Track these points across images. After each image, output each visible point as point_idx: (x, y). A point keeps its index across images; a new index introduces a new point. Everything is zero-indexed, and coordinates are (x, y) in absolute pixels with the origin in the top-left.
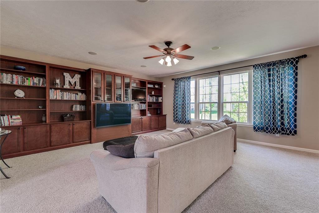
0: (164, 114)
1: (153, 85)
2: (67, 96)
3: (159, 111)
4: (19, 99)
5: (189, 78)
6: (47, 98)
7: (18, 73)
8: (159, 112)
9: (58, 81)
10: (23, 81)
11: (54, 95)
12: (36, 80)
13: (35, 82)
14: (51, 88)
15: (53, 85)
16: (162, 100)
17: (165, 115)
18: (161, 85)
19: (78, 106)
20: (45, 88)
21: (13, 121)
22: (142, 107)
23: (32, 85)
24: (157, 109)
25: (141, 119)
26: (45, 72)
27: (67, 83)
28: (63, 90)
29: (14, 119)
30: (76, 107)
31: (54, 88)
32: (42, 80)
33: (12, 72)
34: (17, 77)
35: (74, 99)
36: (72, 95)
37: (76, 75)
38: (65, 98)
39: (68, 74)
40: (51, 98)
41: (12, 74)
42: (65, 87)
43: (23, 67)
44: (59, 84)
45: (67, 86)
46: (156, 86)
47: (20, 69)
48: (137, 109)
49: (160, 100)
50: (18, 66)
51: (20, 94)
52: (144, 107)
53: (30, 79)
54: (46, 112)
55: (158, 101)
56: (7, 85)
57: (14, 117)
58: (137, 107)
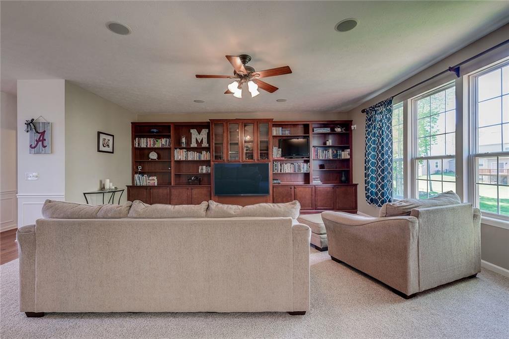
0: (354, 182)
1: (329, 129)
2: (193, 156)
3: (343, 175)
4: (153, 161)
5: (390, 102)
6: (172, 159)
7: (150, 137)
8: (343, 178)
9: (184, 140)
10: (154, 144)
11: (180, 155)
12: (164, 141)
13: (163, 143)
14: (176, 149)
15: (178, 145)
16: (351, 154)
17: (356, 185)
18: (347, 125)
19: (204, 167)
20: (170, 149)
21: (149, 181)
22: (302, 169)
23: (160, 146)
24: (340, 173)
25: (293, 189)
26: (170, 132)
27: (194, 140)
28: (189, 149)
29: (150, 180)
30: (202, 169)
31: (179, 149)
32: (168, 140)
33: (147, 137)
34: (150, 141)
35: (198, 159)
36: (196, 154)
37: (203, 130)
38: (190, 158)
39: (195, 130)
40: (176, 159)
41: (147, 138)
42: (192, 146)
43: (155, 130)
44: (184, 143)
45: (194, 144)
46: (338, 130)
47: (153, 132)
48: (290, 172)
49: (345, 155)
50: (152, 130)
51: (153, 156)
52: (305, 169)
53: (159, 141)
54: (171, 174)
55: (338, 157)
56: (144, 149)
57: (150, 178)
58: (291, 168)
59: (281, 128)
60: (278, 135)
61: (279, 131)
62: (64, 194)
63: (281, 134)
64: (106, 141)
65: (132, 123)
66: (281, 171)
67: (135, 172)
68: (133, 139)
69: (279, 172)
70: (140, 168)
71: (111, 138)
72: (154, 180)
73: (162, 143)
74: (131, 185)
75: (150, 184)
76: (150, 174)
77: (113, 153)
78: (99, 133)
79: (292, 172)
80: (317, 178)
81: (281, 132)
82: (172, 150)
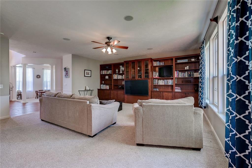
1: (187, 60)
2: (120, 77)
3: (196, 87)
4: (107, 79)
6: (112, 78)
7: (105, 70)
8: (196, 89)
9: (117, 70)
10: (107, 73)
11: (115, 77)
15: (114, 72)
22: (169, 83)
23: (109, 73)
24: (195, 85)
25: (162, 93)
26: (112, 68)
27: (121, 70)
28: (119, 74)
31: (115, 74)
32: (111, 71)
34: (105, 72)
39: (122, 66)
40: (114, 79)
44: (117, 72)
45: (121, 72)
46: (193, 60)
47: (107, 68)
48: (162, 84)
49: (196, 75)
50: (106, 67)
51: (107, 77)
52: (171, 83)
53: (108, 71)
54: (112, 85)
55: (192, 76)
56: (103, 75)
57: (106, 86)
58: (163, 82)
59: (158, 62)
60: (157, 65)
61: (157, 63)
62: (71, 90)
63: (158, 65)
64: (88, 73)
65: (100, 65)
66: (158, 84)
67: (101, 83)
68: (100, 71)
69: (157, 84)
70: (103, 82)
71: (90, 72)
72: (107, 87)
73: (109, 72)
74: (100, 88)
75: (106, 89)
76: (106, 85)
77: (91, 77)
78: (85, 70)
79: (164, 84)
80: (179, 88)
81: (158, 64)
82: (112, 75)
